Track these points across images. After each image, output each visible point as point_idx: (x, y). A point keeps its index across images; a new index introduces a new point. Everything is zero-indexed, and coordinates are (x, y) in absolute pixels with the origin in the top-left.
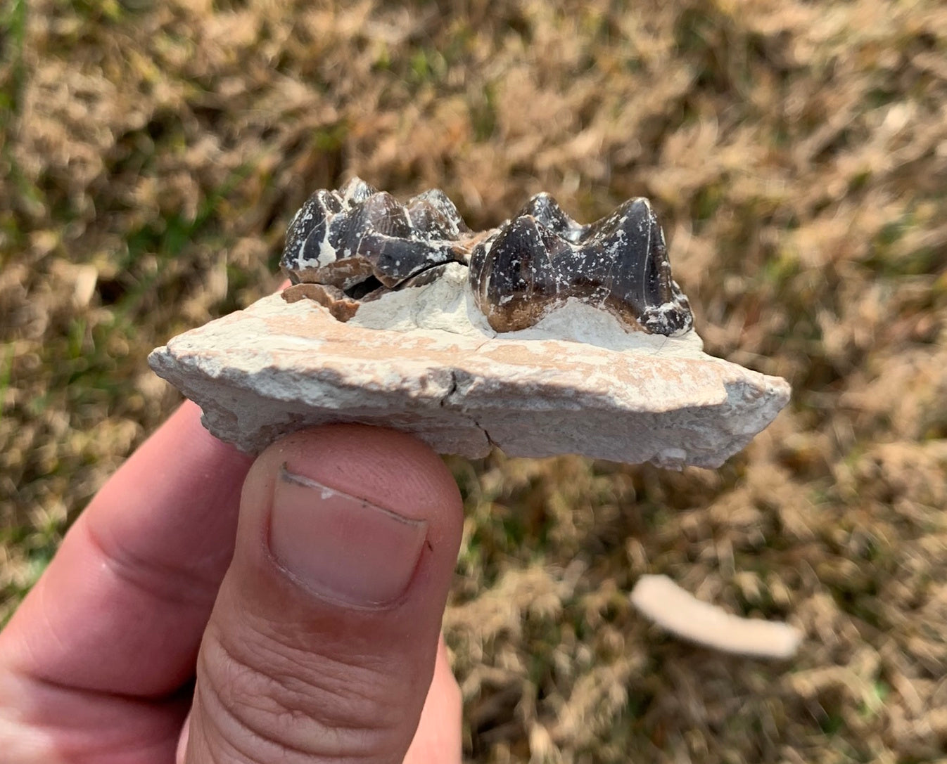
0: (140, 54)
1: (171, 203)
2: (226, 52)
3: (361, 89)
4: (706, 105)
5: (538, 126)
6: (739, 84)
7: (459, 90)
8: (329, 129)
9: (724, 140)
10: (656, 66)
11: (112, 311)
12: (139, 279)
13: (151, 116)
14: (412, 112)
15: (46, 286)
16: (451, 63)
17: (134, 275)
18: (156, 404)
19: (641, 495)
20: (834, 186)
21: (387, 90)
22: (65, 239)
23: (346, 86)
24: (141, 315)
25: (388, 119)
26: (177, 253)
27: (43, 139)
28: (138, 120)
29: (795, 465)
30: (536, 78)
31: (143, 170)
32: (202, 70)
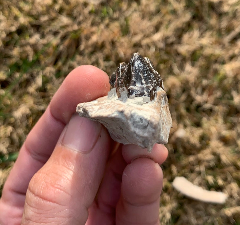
0: (14, 7)
1: (24, 55)
2: (42, 6)
3: (86, 19)
4: (196, 24)
5: (142, 31)
6: (206, 18)
7: (117, 19)
8: (75, 32)
9: (201, 36)
10: (180, 12)
11: (4, 90)
12: (13, 80)
13: (18, 27)
14: (102, 26)
16: (114, 11)
17: (11, 79)
18: (19, 121)
19: (175, 151)
20: (237, 51)
21: (94, 20)
23: (81, 18)
24: (14, 92)
25: (94, 29)
26: (25, 71)
28: (14, 29)
29: (225, 141)
30: (141, 16)
31: (15, 45)
32: (34, 12)
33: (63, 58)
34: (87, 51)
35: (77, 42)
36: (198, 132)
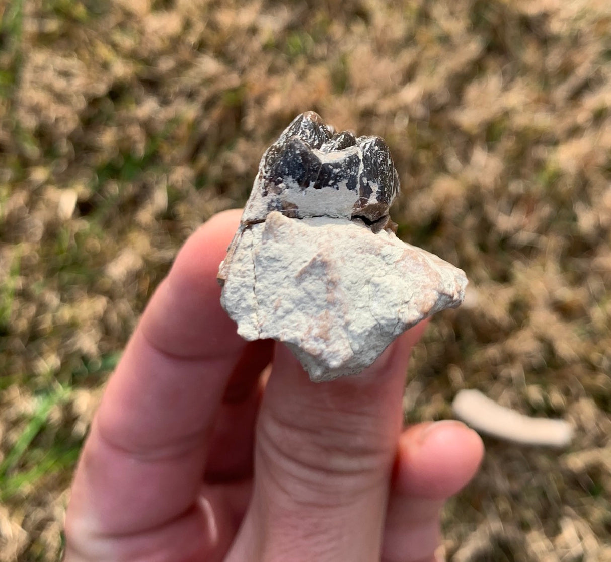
0: (103, 43)
1: (126, 145)
2: (162, 39)
3: (256, 60)
5: (377, 82)
7: (324, 59)
8: (234, 90)
9: (506, 88)
10: (457, 40)
11: (88, 221)
12: (106, 198)
13: (111, 86)
14: (291, 77)
15: (42, 206)
16: (317, 41)
17: (102, 196)
18: (120, 285)
19: (458, 335)
21: (273, 62)
22: (54, 173)
23: (245, 60)
24: (107, 224)
25: (275, 82)
26: (131, 178)
27: (38, 104)
28: (101, 88)
29: (564, 311)
31: (107, 122)
32: (145, 53)
33: (211, 144)
34: (261, 131)
36: (506, 295)
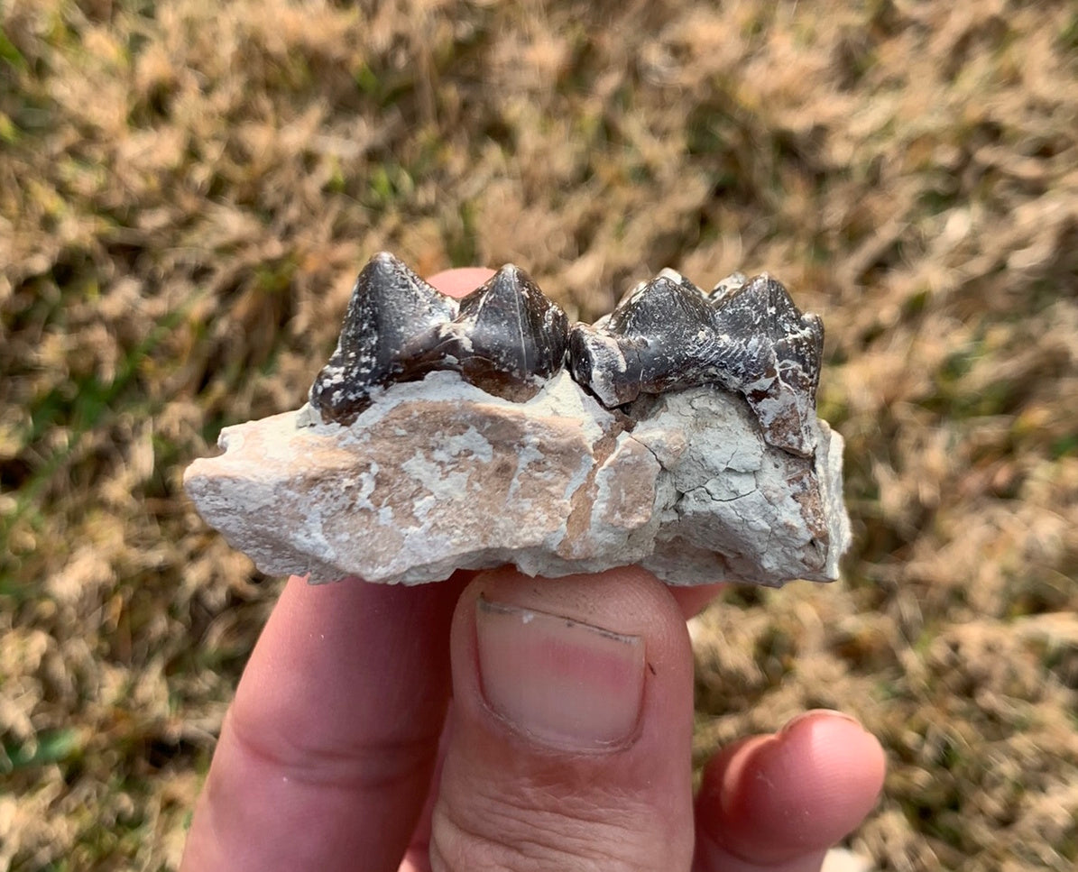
0: (42, 184)
1: (83, 363)
2: (144, 175)
3: (312, 213)
4: (728, 218)
5: (526, 252)
6: (768, 193)
7: (429, 212)
8: (272, 265)
9: (751, 260)
10: (666, 172)
11: (15, 498)
12: (46, 457)
13: (56, 257)
14: (375, 240)
16: (418, 180)
17: (40, 453)
18: (70, 611)
20: (887, 312)
21: (342, 216)
23: (293, 212)
24: (51, 501)
25: (345, 250)
26: (93, 424)
28: (40, 264)
29: (853, 654)
30: (522, 195)
31: (48, 325)
32: (116, 199)
33: (233, 368)
34: (318, 338)
35: (282, 304)
36: (752, 625)
